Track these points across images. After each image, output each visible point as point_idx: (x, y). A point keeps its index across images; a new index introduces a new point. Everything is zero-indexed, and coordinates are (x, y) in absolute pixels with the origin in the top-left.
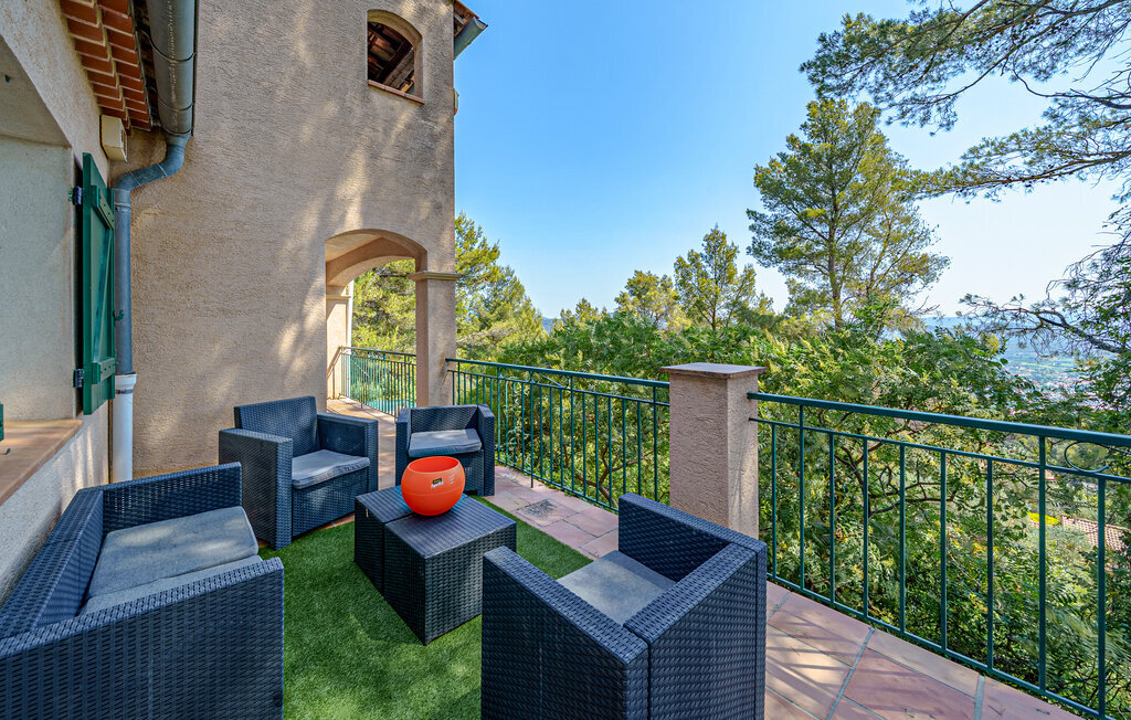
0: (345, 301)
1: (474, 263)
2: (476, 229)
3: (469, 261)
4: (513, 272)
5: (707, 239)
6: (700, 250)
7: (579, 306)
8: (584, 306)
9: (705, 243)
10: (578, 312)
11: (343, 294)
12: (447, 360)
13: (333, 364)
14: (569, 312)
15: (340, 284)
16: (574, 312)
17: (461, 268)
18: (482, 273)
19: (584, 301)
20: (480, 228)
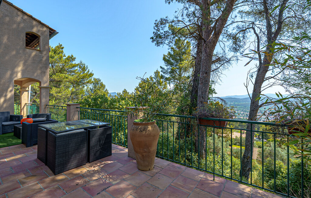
0: (28, 91)
1: (83, 78)
2: (86, 66)
3: (81, 77)
4: (101, 80)
5: (155, 73)
6: (153, 76)
7: (123, 91)
8: (125, 91)
9: (154, 74)
10: (123, 93)
11: (27, 89)
12: (47, 105)
13: (23, 108)
14: (120, 93)
15: (26, 86)
16: (122, 93)
17: (78, 80)
18: (86, 81)
19: (125, 90)
20: (87, 66)
